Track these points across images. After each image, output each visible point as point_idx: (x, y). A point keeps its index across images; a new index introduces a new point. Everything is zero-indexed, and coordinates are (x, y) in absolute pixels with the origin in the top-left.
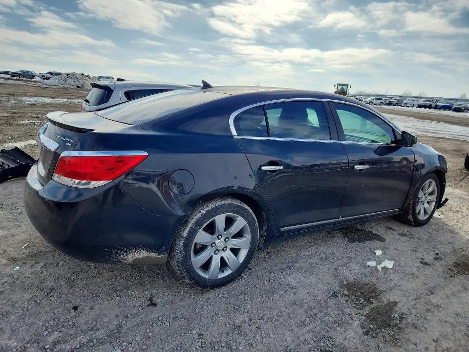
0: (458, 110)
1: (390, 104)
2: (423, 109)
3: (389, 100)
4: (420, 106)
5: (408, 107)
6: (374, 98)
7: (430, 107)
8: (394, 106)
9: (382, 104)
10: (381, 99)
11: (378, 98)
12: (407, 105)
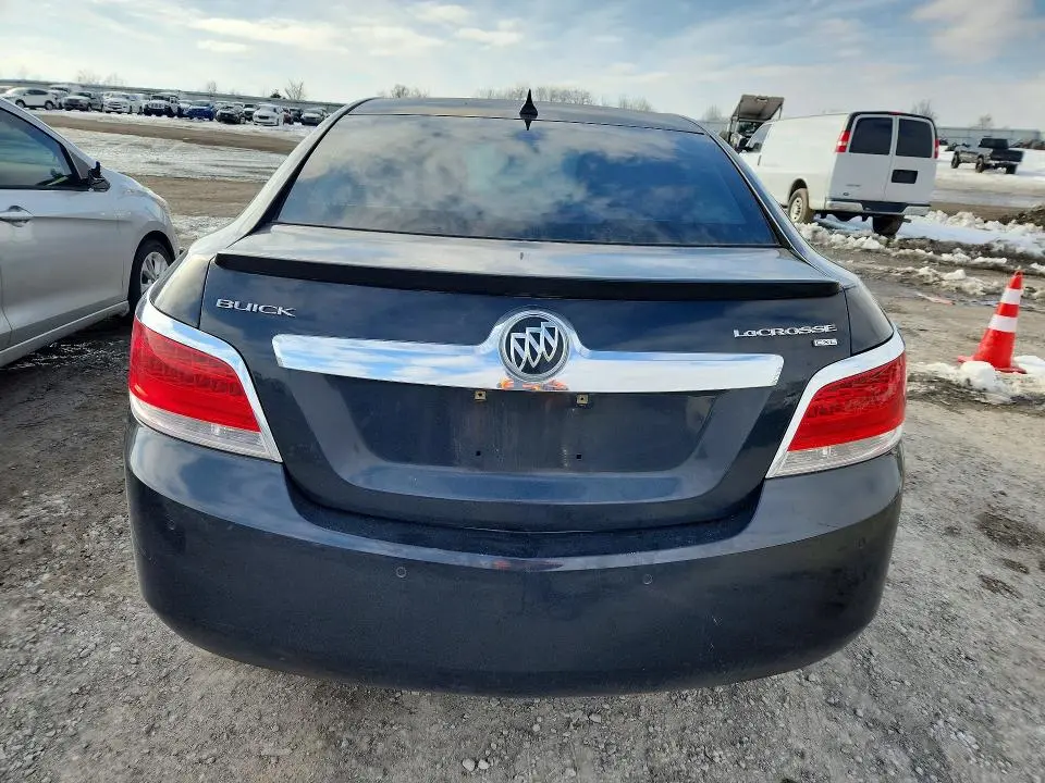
0: (229, 119)
1: (72, 106)
2: (154, 117)
3: (65, 95)
4: (148, 112)
5: (119, 113)
6: (24, 89)
7: (169, 113)
8: (83, 110)
9: (48, 105)
10: (44, 93)
11: (37, 89)
12: (116, 109)
